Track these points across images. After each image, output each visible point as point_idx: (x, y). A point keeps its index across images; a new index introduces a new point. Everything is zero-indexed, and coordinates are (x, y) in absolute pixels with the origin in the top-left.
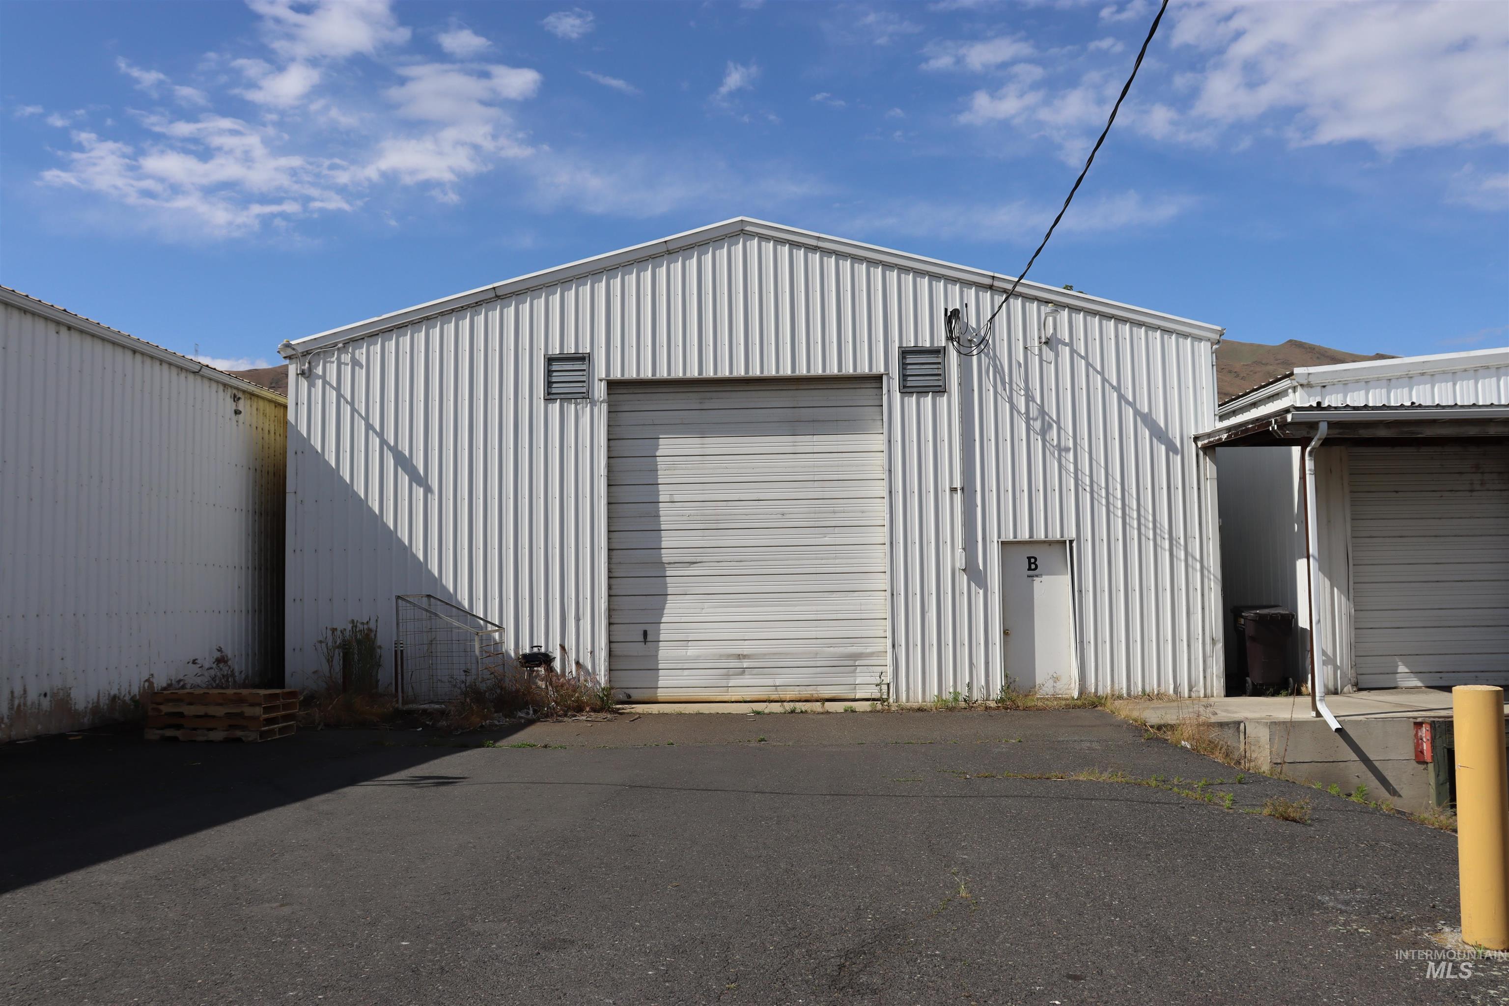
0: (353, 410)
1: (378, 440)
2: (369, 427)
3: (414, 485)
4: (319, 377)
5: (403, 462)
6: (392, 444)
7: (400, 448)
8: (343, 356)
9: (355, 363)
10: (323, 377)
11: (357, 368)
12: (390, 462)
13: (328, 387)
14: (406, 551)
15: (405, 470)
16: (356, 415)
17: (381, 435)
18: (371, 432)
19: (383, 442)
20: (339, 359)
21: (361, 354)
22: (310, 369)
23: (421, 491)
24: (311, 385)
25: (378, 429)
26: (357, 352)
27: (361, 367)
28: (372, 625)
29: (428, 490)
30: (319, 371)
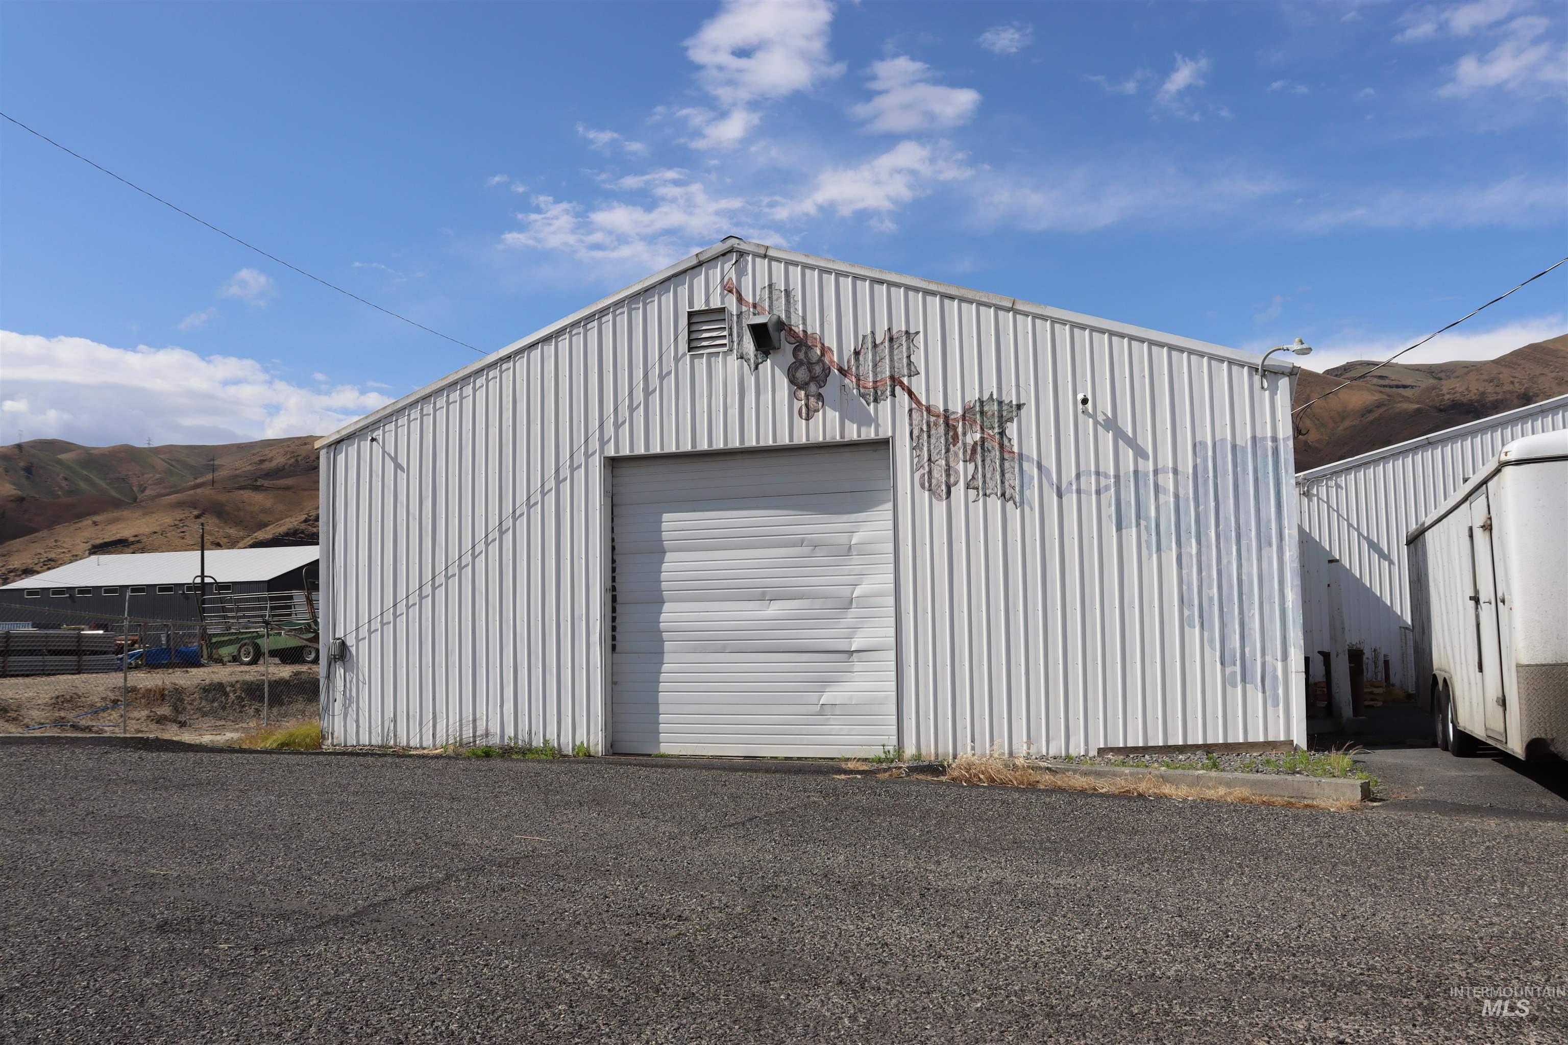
0: (1339, 515)
1: (1356, 533)
2: (1350, 525)
3: (1382, 560)
4: (1314, 495)
5: (1374, 546)
6: (1366, 535)
7: (1371, 537)
8: (1329, 482)
9: (1338, 486)
10: (1318, 495)
11: (1339, 490)
12: (1365, 546)
13: (1320, 501)
14: (1379, 600)
15: (1374, 550)
16: (1341, 518)
17: (1358, 530)
18: (1351, 528)
19: (1360, 534)
20: (1327, 484)
21: (1342, 480)
22: (1308, 491)
23: (1387, 563)
24: (1310, 500)
25: (1356, 526)
26: (1338, 479)
27: (1342, 488)
28: (1359, 646)
29: (1391, 563)
30: (1315, 491)
